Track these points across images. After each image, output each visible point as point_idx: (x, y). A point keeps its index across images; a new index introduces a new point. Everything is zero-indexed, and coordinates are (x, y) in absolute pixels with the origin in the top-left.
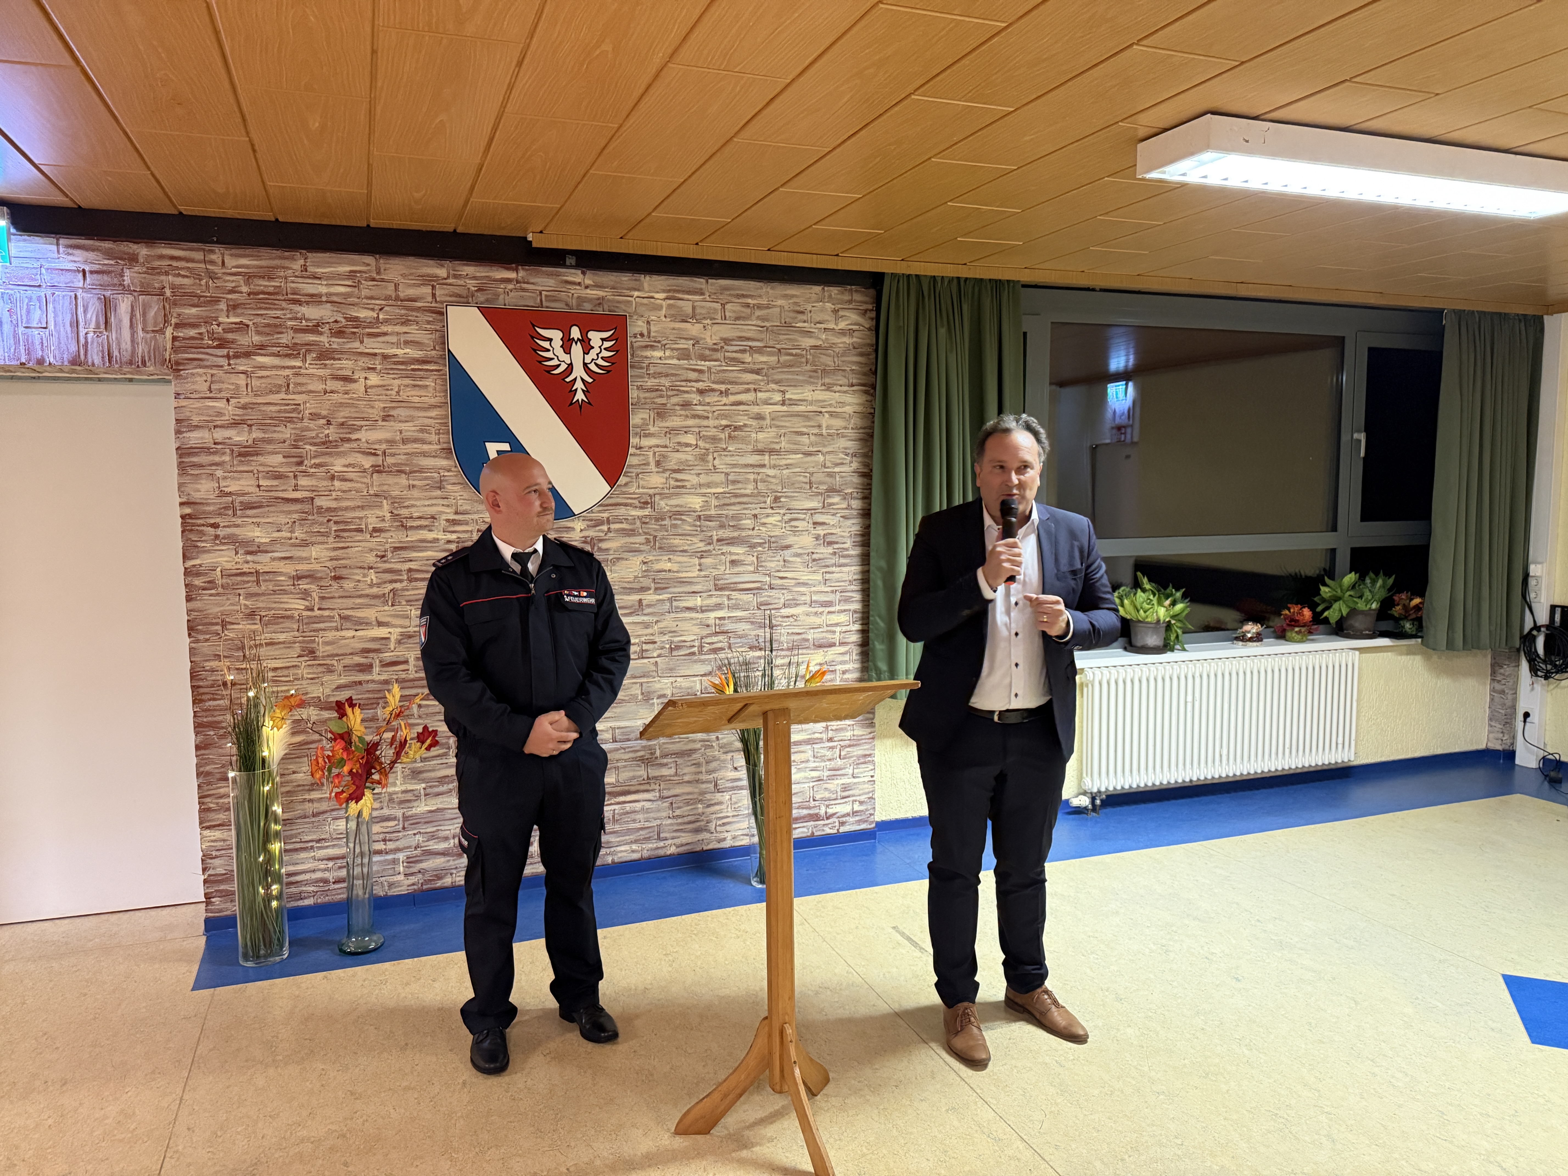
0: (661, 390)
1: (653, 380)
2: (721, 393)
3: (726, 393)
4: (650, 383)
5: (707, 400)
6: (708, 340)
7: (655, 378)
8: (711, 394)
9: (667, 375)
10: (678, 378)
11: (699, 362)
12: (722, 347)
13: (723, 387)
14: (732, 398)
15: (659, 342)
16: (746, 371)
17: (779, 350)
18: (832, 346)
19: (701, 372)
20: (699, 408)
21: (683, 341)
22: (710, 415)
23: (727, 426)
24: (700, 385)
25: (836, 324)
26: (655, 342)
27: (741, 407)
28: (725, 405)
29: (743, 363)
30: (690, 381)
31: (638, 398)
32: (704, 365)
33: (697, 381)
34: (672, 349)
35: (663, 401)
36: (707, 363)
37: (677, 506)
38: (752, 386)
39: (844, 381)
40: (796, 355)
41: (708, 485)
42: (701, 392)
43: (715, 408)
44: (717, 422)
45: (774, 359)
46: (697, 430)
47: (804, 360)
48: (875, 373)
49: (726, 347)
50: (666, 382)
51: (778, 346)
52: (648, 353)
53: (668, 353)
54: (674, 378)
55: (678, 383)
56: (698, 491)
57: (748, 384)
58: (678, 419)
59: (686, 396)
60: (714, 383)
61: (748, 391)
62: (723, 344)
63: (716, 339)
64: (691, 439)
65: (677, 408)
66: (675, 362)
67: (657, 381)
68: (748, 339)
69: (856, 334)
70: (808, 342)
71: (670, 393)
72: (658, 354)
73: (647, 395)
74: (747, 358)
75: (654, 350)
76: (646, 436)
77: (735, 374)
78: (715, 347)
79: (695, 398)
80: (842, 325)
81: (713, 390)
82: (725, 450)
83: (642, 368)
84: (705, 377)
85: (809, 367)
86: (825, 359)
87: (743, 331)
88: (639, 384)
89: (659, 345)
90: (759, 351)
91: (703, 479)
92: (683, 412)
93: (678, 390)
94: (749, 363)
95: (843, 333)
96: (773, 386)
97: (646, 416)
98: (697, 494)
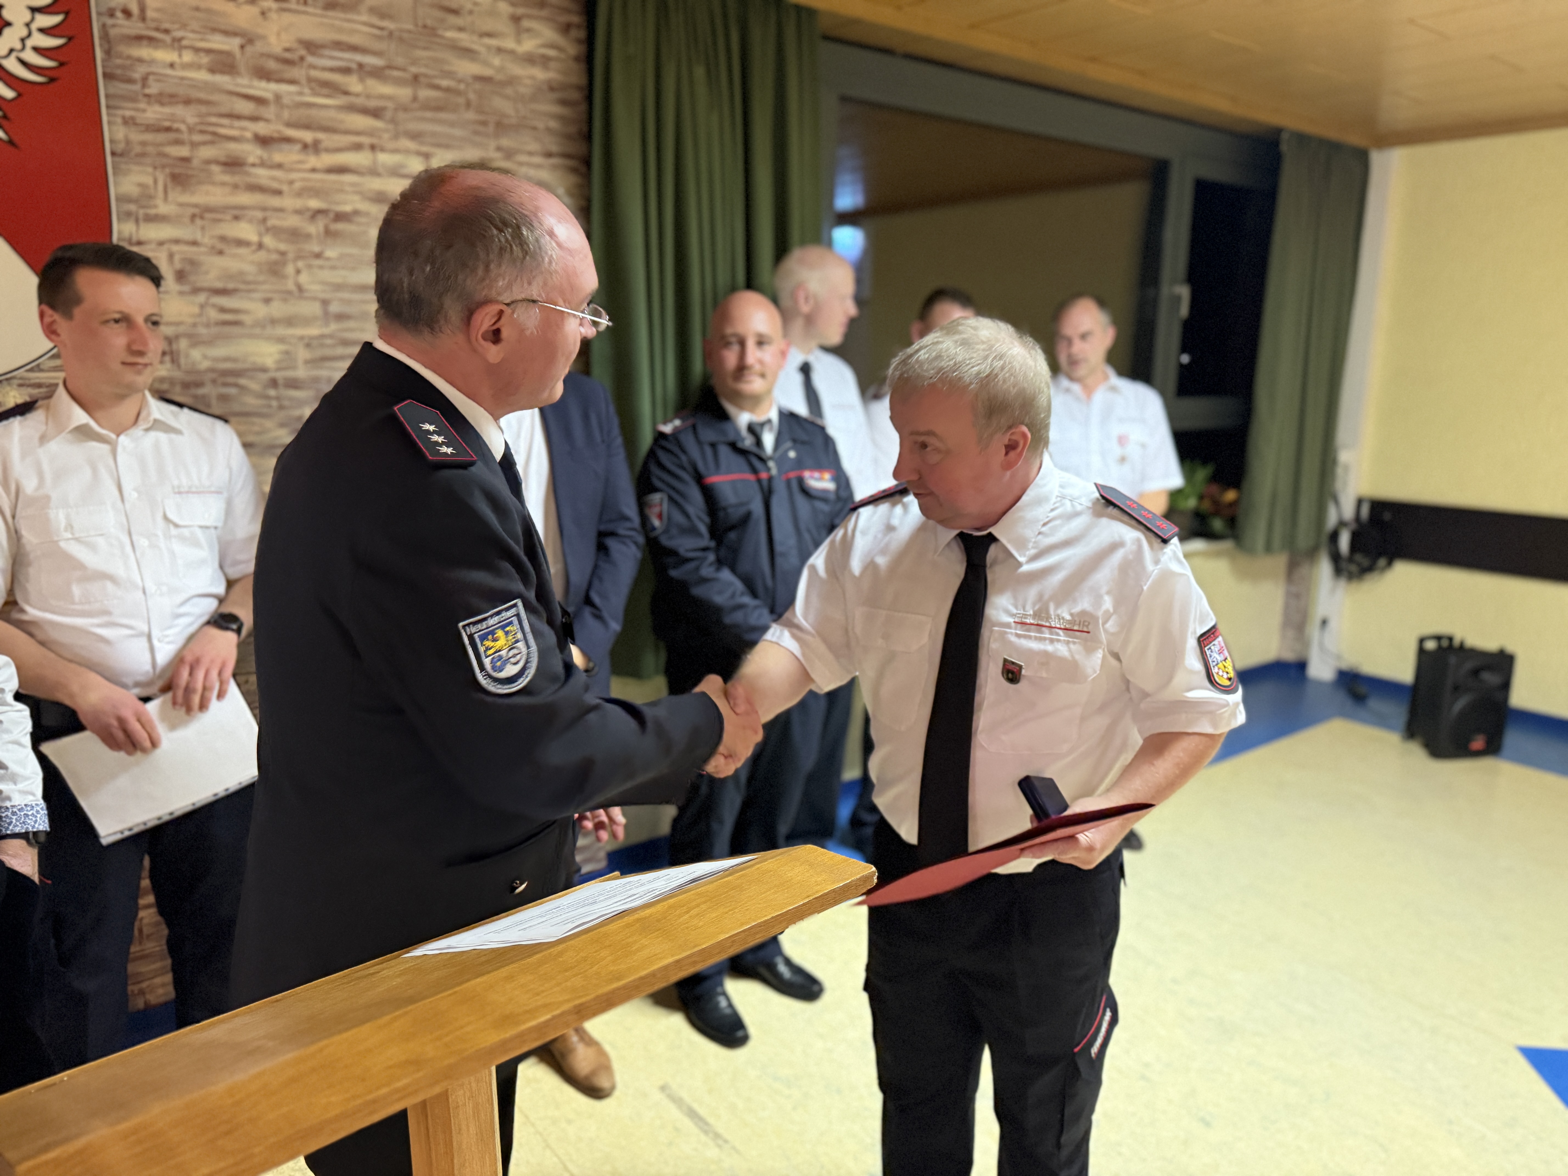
0: (178, 130)
1: (157, 108)
2: (305, 146)
3: (315, 147)
4: (153, 113)
5: (278, 157)
6: (273, 39)
7: (162, 104)
8: (286, 147)
9: (188, 102)
10: (214, 110)
11: (256, 83)
12: (302, 59)
13: (308, 136)
14: (328, 160)
15: (167, 31)
16: (351, 108)
17: (416, 78)
18: (511, 81)
19: (260, 101)
20: (261, 172)
21: (218, 37)
22: (285, 188)
23: (319, 212)
24: (261, 128)
25: (519, 41)
26: (157, 29)
27: (347, 178)
28: (314, 170)
29: (346, 93)
30: (239, 117)
31: (128, 142)
32: (265, 89)
33: (254, 119)
34: (197, 50)
35: (183, 151)
36: (273, 86)
37: (227, 359)
38: (366, 140)
39: (534, 146)
40: (447, 90)
41: (290, 321)
42: (264, 141)
43: (294, 176)
44: (299, 203)
45: (404, 93)
46: (259, 215)
47: (461, 100)
48: (588, 137)
49: (310, 59)
50: (188, 115)
51: (414, 70)
52: (144, 52)
53: (188, 57)
54: (203, 109)
55: (214, 120)
56: (269, 331)
57: (358, 133)
58: (218, 190)
59: (233, 146)
60: (289, 125)
61: (358, 147)
62: (303, 52)
63: (288, 40)
64: (246, 231)
65: (215, 168)
66: (203, 76)
67: (167, 110)
68: (354, 48)
69: (552, 64)
70: (467, 68)
71: (197, 138)
72: (163, 55)
73: (149, 137)
74: (353, 84)
75: (156, 48)
76: (152, 219)
77: (332, 114)
78: (288, 55)
79: (253, 153)
80: (528, 45)
81: (288, 140)
82: (318, 256)
83: (130, 81)
84: (270, 112)
85: (471, 115)
86: (501, 104)
87: (340, 30)
88: (128, 113)
89: (167, 38)
90: (377, 73)
91: (277, 309)
92: (227, 178)
93: (214, 134)
94: (357, 95)
95: (530, 59)
96: (406, 143)
97: (149, 181)
98: (269, 338)
